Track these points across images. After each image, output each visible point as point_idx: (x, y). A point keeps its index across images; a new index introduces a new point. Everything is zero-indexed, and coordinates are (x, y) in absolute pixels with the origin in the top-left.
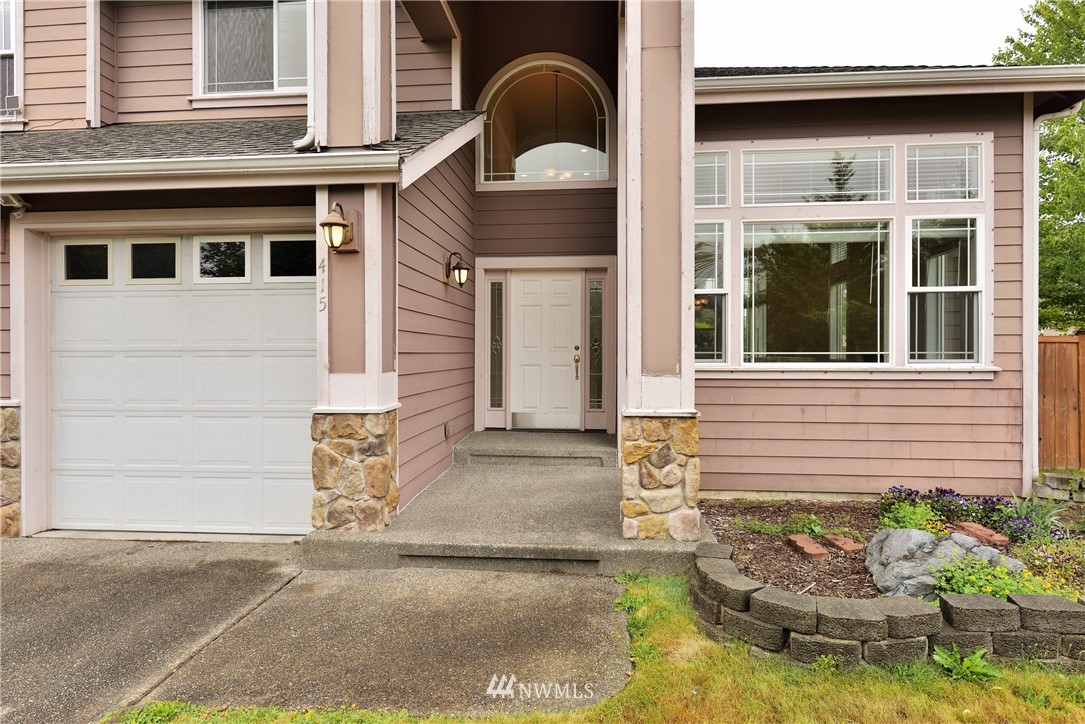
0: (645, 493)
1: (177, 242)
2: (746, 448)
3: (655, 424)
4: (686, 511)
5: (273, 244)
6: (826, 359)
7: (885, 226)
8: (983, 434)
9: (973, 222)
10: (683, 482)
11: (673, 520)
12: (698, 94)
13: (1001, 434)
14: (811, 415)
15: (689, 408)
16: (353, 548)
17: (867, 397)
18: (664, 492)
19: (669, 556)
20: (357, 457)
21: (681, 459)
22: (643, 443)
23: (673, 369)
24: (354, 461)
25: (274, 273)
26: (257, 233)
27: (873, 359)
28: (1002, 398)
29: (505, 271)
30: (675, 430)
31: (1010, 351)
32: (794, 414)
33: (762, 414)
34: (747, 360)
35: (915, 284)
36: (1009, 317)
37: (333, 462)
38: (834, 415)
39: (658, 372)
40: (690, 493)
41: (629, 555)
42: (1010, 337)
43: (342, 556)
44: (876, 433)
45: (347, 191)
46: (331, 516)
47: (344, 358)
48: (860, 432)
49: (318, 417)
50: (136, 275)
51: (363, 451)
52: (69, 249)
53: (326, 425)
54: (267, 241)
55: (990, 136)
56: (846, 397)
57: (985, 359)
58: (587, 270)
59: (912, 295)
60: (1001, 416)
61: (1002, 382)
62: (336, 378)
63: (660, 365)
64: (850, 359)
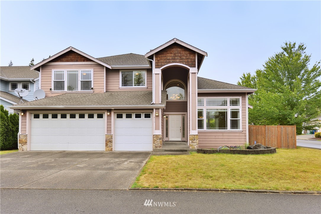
0: (192, 144)
1: (132, 114)
2: (207, 142)
3: (193, 136)
4: (197, 145)
5: (145, 114)
6: (215, 129)
7: (227, 109)
8: (241, 140)
9: (239, 109)
10: (196, 142)
11: (195, 146)
12: (198, 91)
13: (243, 140)
14: (217, 137)
15: (197, 134)
16: (159, 150)
17: (224, 135)
18: (194, 143)
19: (195, 150)
20: (159, 140)
21: (196, 140)
22: (192, 138)
23: (195, 130)
24: (158, 140)
25: (145, 118)
26: (143, 113)
27: (225, 129)
28: (243, 135)
29: (168, 114)
30: (196, 136)
31: (244, 128)
32: (214, 137)
33: (209, 137)
34: (207, 129)
35: (231, 118)
36: (244, 123)
37: (156, 140)
38: (220, 137)
39: (194, 130)
40: (197, 143)
41: (191, 150)
42: (244, 126)
43: (158, 151)
44: (226, 140)
45: (157, 109)
46: (155, 147)
47: (157, 128)
48: (223, 140)
49: (154, 135)
50: (126, 118)
51: (159, 139)
52: (117, 114)
53: (155, 136)
54: (144, 114)
55: (241, 97)
56: (221, 135)
57: (241, 129)
58: (182, 114)
59: (231, 120)
60: (243, 137)
61: (243, 132)
62: (156, 131)
63: (194, 129)
64: (219, 129)
